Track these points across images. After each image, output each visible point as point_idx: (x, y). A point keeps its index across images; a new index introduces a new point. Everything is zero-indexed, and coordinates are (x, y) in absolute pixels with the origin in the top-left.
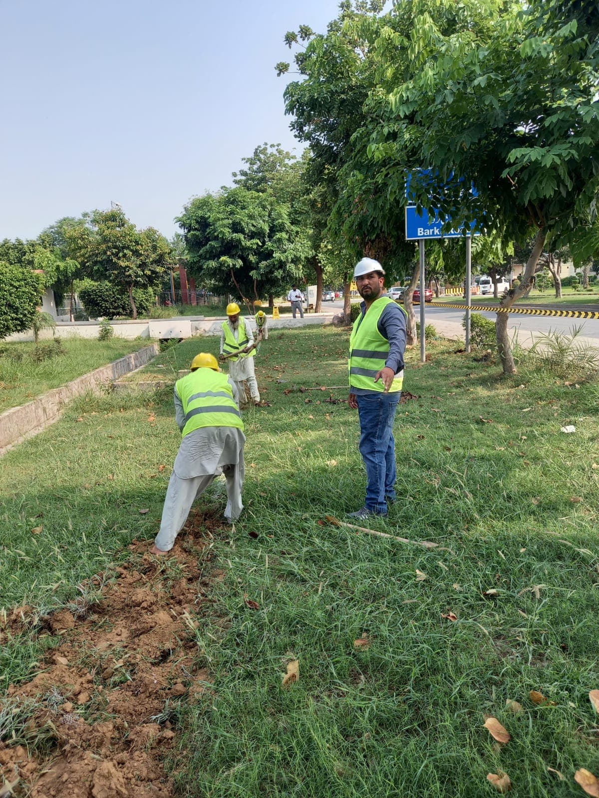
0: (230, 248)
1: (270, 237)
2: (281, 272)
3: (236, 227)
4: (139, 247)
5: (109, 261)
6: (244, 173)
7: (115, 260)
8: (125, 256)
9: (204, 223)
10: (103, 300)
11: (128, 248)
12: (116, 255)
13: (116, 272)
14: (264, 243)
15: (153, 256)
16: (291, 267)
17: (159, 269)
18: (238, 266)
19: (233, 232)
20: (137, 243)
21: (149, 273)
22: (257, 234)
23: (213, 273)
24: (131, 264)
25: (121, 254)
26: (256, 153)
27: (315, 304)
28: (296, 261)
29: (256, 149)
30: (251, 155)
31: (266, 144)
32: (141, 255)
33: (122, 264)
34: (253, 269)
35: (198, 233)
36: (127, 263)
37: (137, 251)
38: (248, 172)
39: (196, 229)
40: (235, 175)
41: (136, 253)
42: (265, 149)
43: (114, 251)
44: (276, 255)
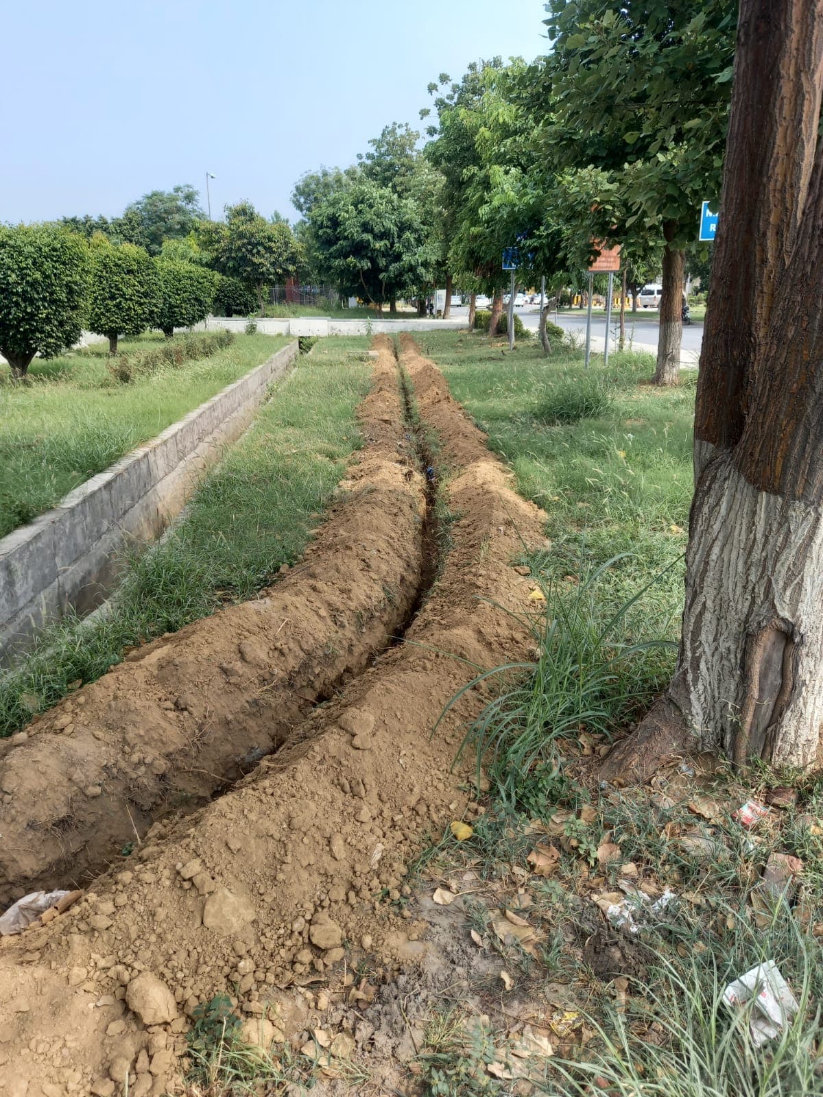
0: (359, 249)
1: (399, 237)
2: (410, 274)
3: (366, 227)
4: (273, 244)
5: (243, 258)
6: (369, 156)
7: (249, 256)
8: (258, 252)
9: (335, 222)
10: (225, 296)
11: (262, 244)
12: (250, 252)
13: (249, 269)
14: (392, 244)
15: (285, 255)
16: (421, 270)
17: (291, 268)
18: (366, 268)
19: (363, 232)
20: (270, 239)
21: (280, 271)
22: (385, 235)
23: (342, 273)
24: (265, 262)
25: (255, 251)
26: (383, 135)
27: (443, 310)
28: (425, 264)
29: (384, 131)
30: (379, 137)
31: (395, 124)
32: (274, 252)
33: (256, 260)
34: (382, 271)
35: (329, 231)
36: (261, 260)
37: (270, 248)
38: (376, 154)
39: (327, 227)
40: (359, 156)
41: (269, 250)
42: (394, 130)
43: (249, 247)
44: (405, 257)
